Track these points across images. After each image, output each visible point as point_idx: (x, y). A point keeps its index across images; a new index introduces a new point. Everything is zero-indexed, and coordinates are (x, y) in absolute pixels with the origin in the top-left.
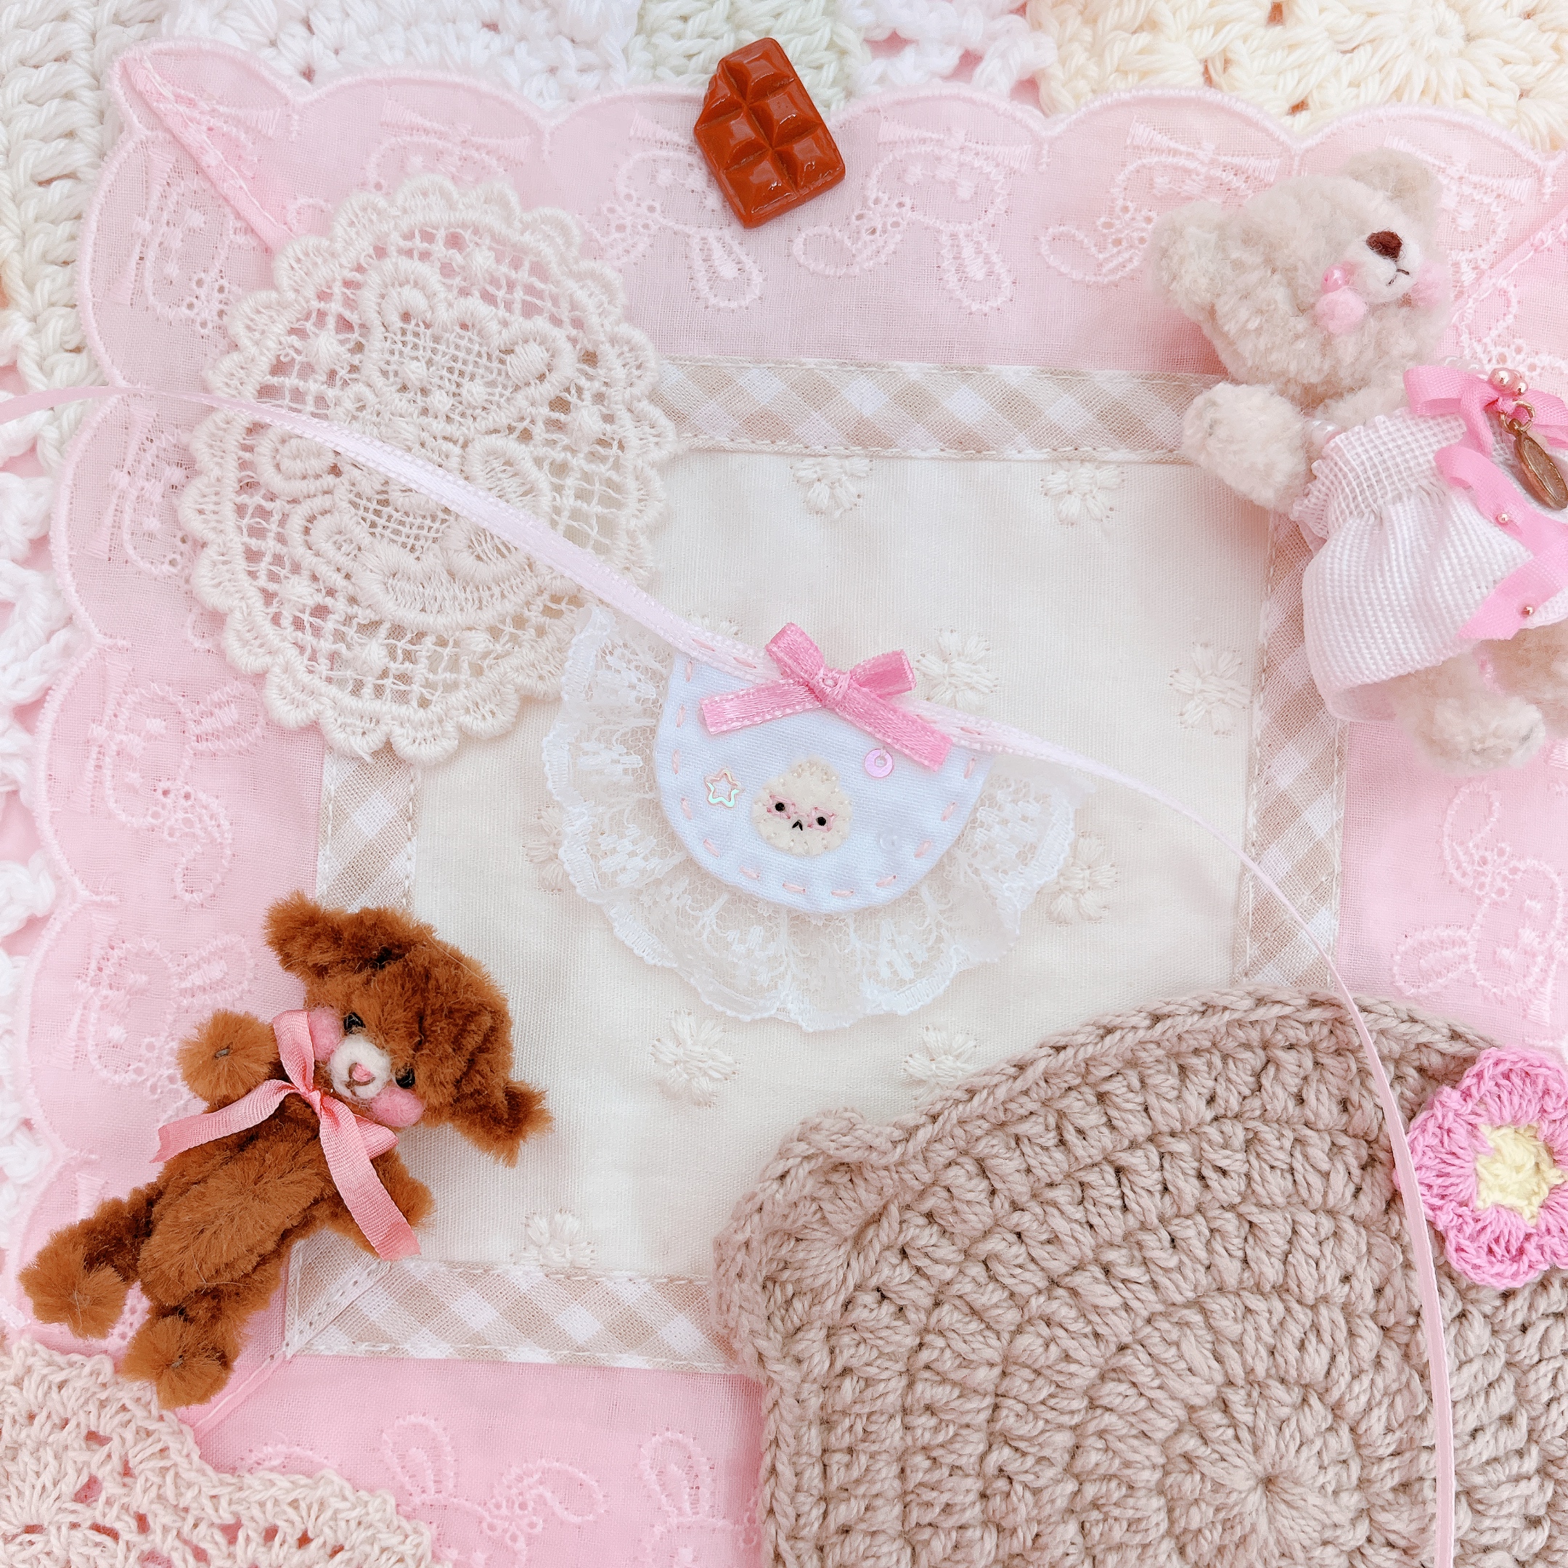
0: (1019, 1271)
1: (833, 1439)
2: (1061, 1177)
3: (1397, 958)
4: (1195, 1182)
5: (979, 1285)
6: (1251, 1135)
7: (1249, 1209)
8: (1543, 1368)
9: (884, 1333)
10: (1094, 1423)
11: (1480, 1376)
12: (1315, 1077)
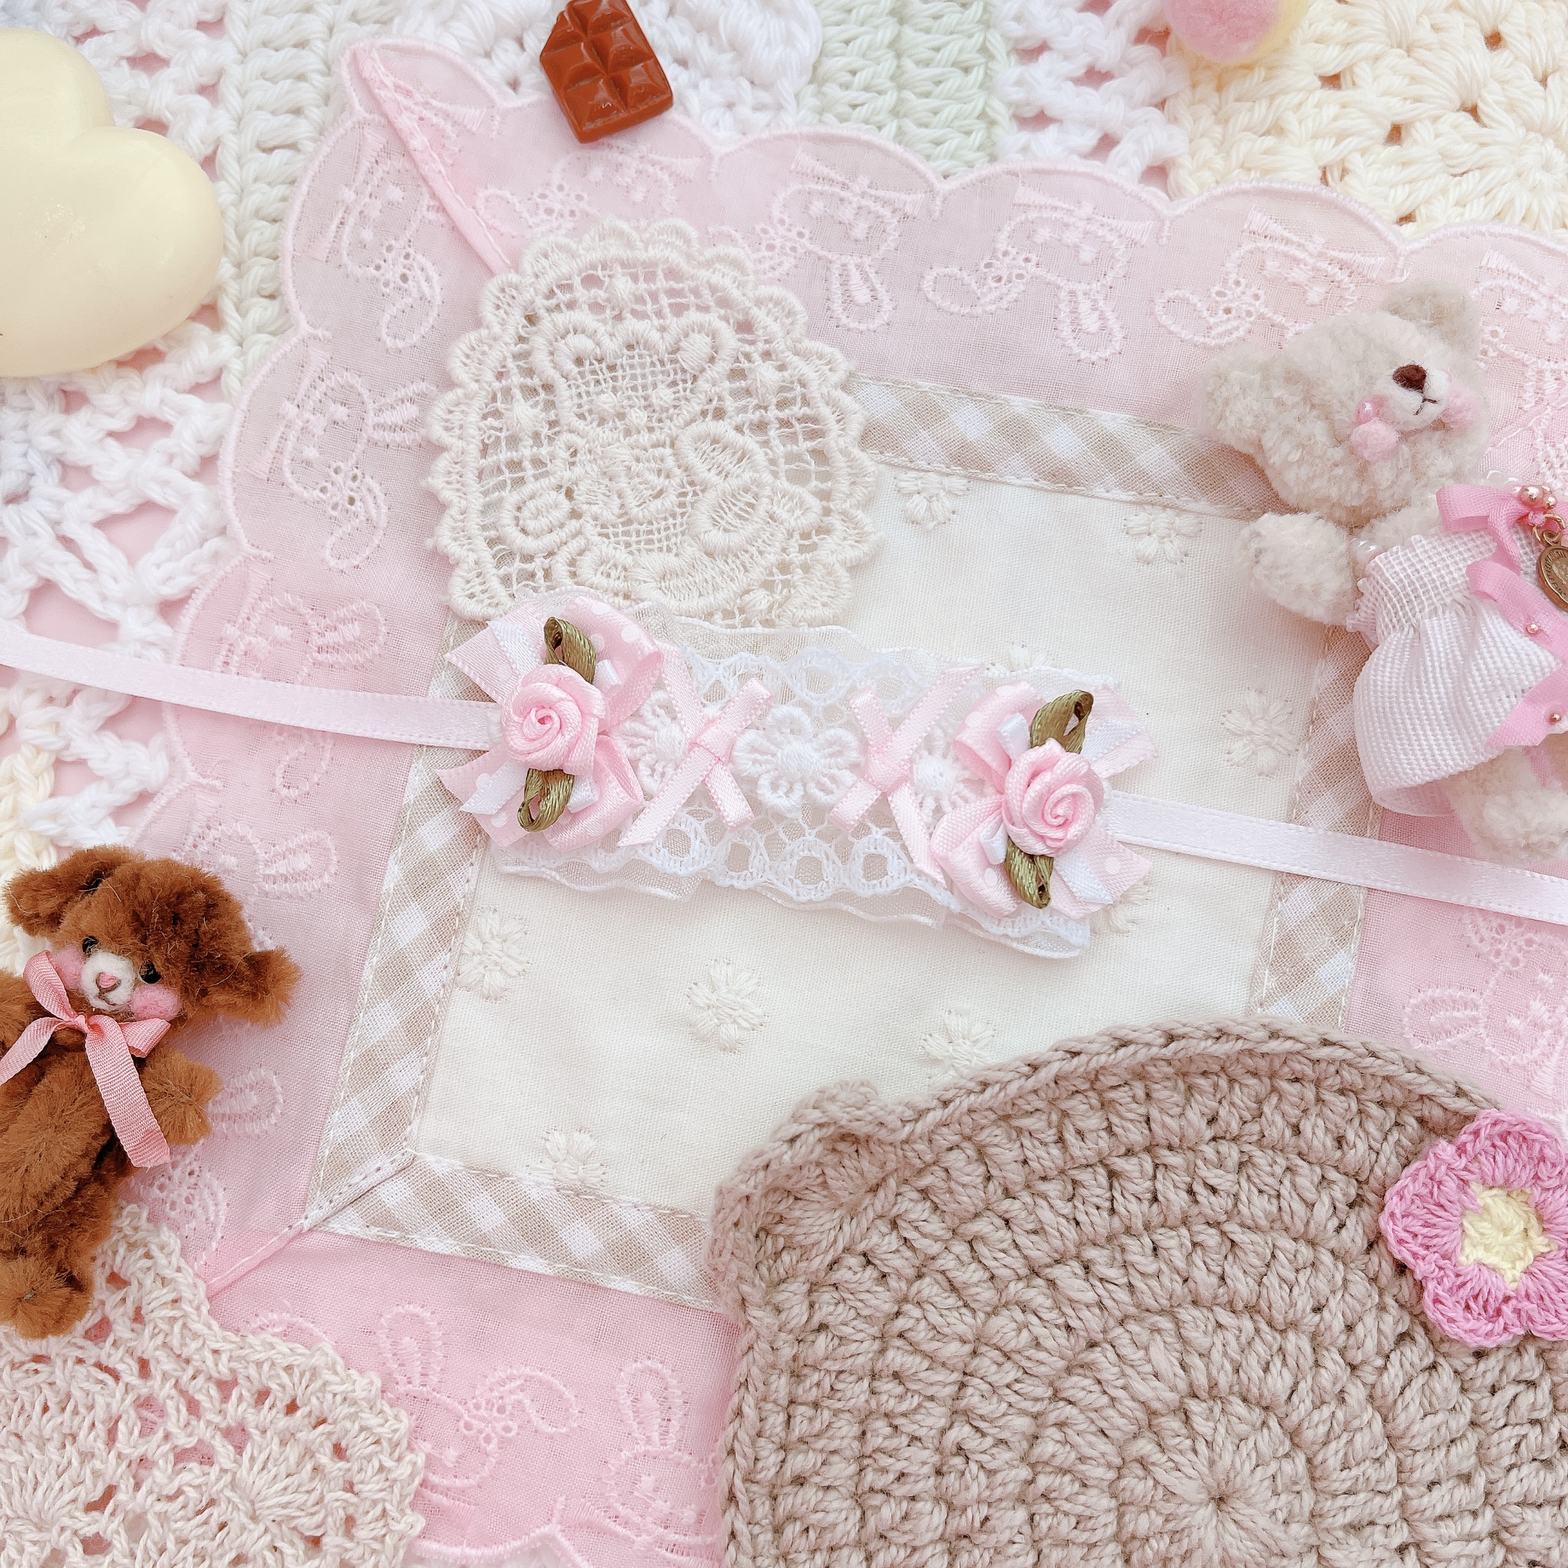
0: (1003, 1255)
1: (800, 1391)
2: (1055, 1173)
3: (1408, 1010)
4: (1184, 1195)
5: (962, 1263)
6: (1245, 1158)
7: (1232, 1228)
8: (1507, 1431)
9: (864, 1296)
10: (1056, 1413)
11: (1443, 1429)
12: (1314, 1110)
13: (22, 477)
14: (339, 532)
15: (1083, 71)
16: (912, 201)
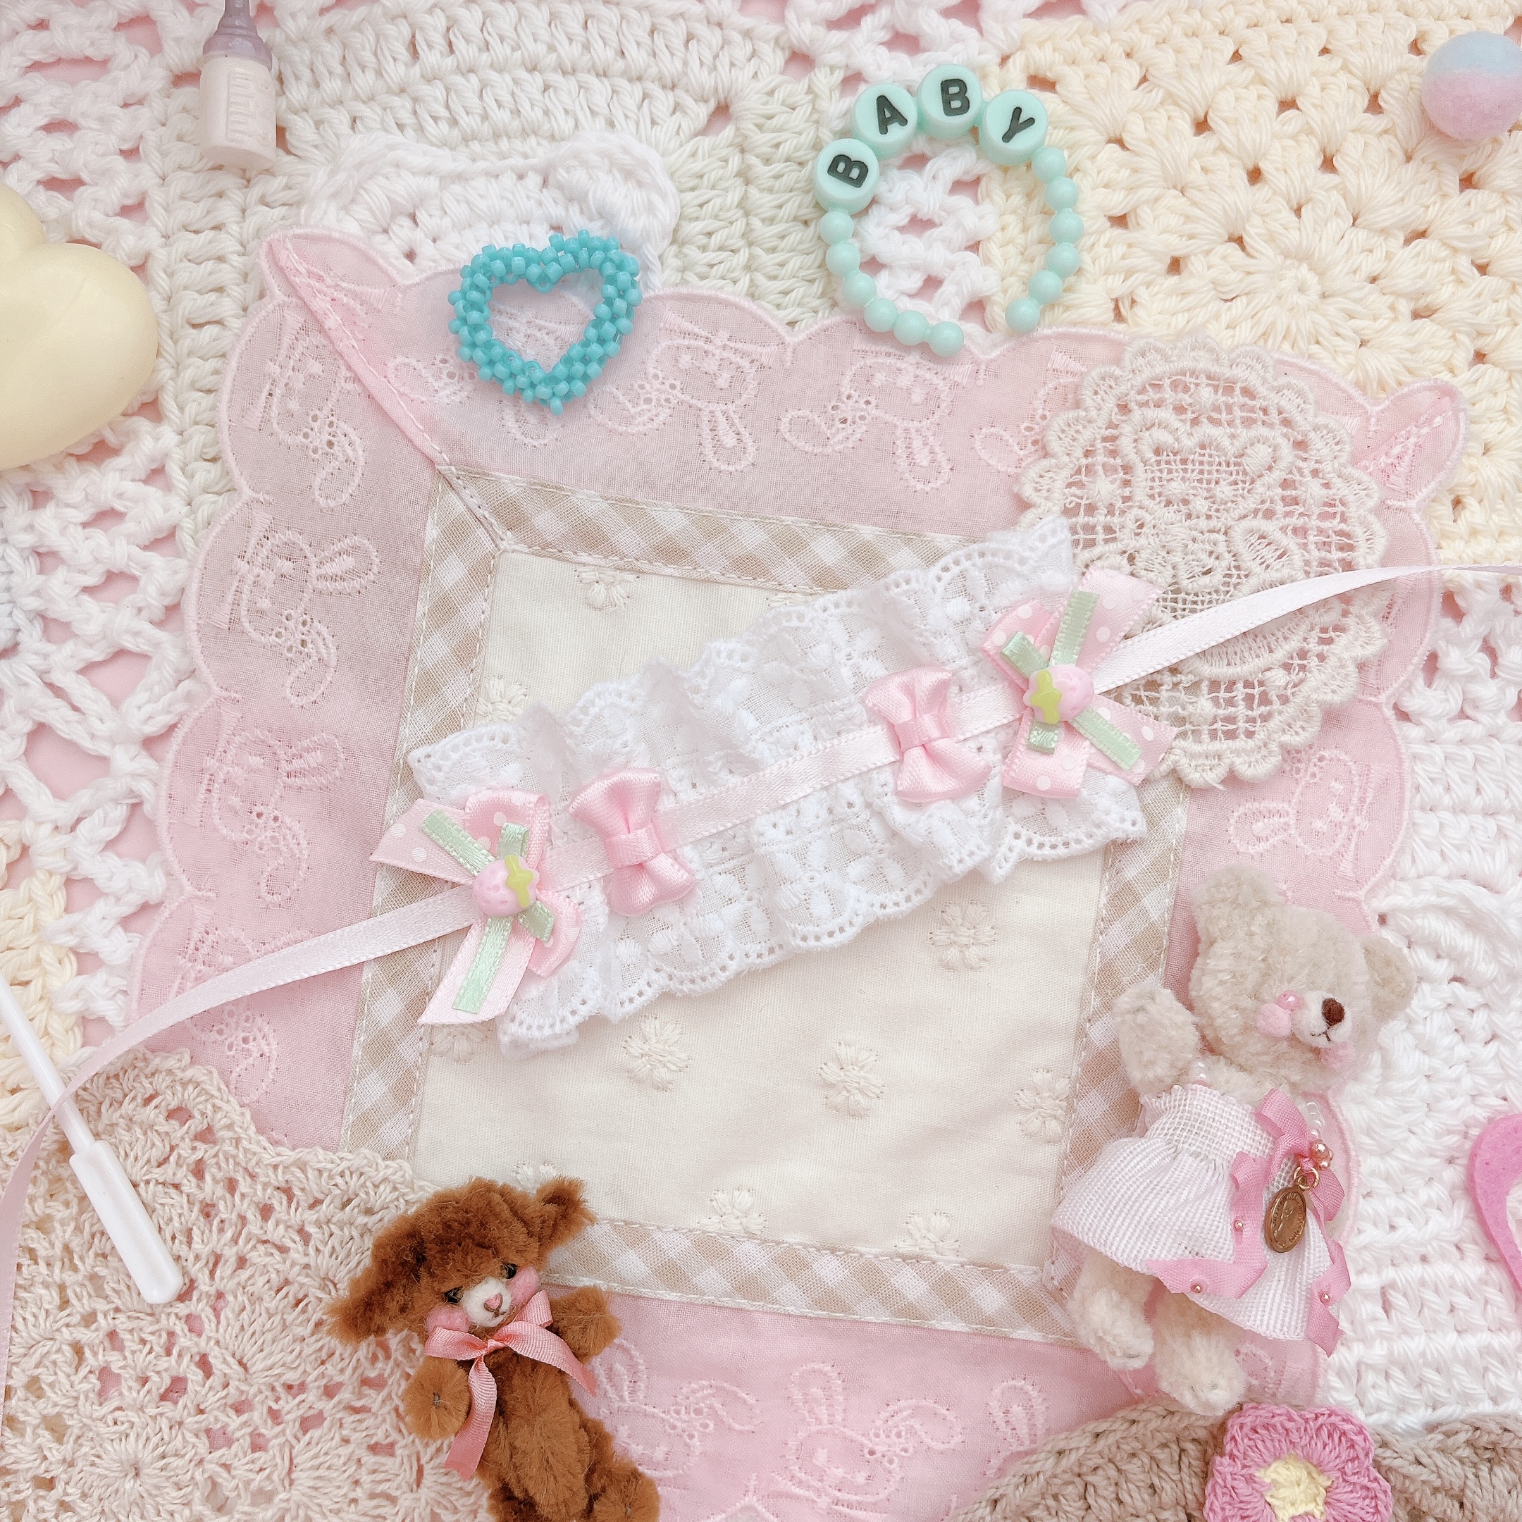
13: (10, 634)
14: (295, 672)
15: (907, 220)
16: (766, 353)
